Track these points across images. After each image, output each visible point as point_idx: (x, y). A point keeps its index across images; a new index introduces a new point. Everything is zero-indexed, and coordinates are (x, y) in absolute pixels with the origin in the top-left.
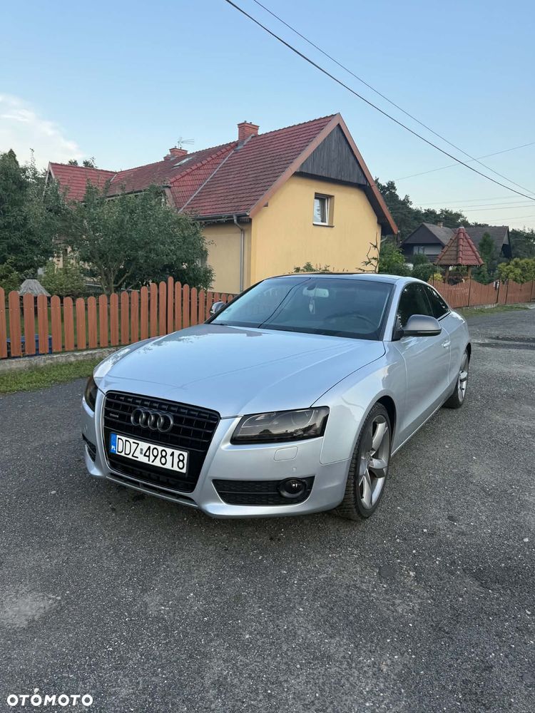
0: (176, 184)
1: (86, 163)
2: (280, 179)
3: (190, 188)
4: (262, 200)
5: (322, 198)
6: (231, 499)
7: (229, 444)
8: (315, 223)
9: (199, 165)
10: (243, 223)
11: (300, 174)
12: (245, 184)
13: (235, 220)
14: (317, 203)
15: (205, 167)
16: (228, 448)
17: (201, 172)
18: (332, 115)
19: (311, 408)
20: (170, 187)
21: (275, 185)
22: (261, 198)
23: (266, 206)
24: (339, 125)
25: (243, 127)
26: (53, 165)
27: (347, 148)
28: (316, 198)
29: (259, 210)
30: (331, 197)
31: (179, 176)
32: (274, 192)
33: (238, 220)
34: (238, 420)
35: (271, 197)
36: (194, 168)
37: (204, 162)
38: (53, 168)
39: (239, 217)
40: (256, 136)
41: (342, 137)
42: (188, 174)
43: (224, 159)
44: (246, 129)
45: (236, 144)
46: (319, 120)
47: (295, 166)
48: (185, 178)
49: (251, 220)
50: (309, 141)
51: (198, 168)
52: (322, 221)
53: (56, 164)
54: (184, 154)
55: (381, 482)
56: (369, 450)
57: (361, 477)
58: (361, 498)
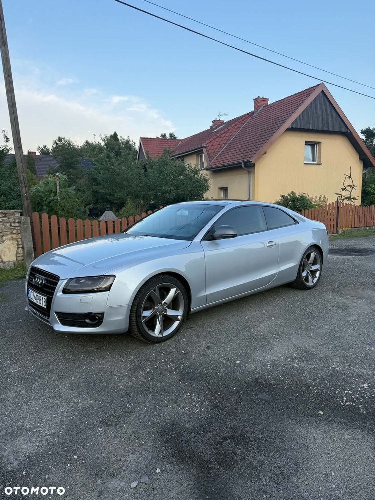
0: (210, 145)
2: (276, 135)
3: (219, 146)
4: (262, 150)
5: (313, 145)
6: (65, 323)
7: (62, 293)
8: (306, 163)
9: (226, 130)
10: (250, 167)
11: (292, 130)
12: (254, 140)
13: (243, 166)
14: (309, 148)
15: (231, 131)
16: (62, 295)
17: (228, 135)
18: (318, 85)
19: (103, 276)
20: (206, 147)
21: (272, 139)
22: (261, 149)
23: (266, 154)
24: (323, 91)
25: (256, 100)
26: (143, 139)
27: (331, 107)
28: (306, 145)
29: (260, 158)
30: (319, 143)
31: (213, 139)
32: (272, 144)
33: (245, 166)
34: (67, 281)
35: (268, 149)
36: (223, 132)
37: (229, 128)
38: (142, 141)
39: (246, 163)
40: (267, 106)
41: (326, 100)
42: (218, 137)
43: (244, 124)
44: (260, 102)
45: (253, 113)
46: (308, 89)
47: (288, 124)
48: (217, 140)
49: (255, 164)
50: (299, 105)
51: (226, 133)
52: (313, 161)
53: (145, 138)
55: (177, 324)
56: (161, 304)
57: (144, 317)
58: (149, 330)
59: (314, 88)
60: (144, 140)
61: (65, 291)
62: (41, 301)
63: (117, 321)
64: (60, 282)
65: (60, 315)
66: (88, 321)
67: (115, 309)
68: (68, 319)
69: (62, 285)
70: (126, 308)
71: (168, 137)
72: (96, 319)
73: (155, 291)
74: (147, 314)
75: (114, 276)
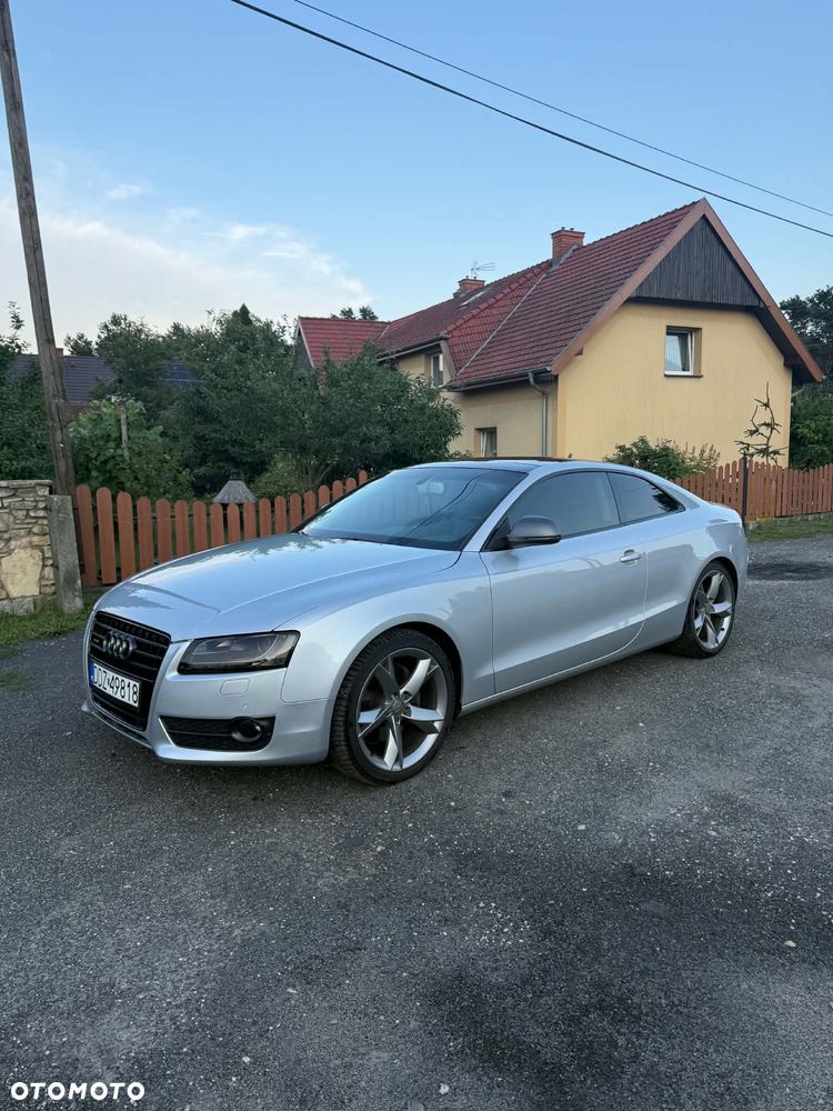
0: (456, 333)
1: (364, 311)
2: (603, 313)
3: (476, 337)
4: (573, 346)
5: (682, 334)
6: (182, 741)
7: (176, 673)
8: (668, 373)
9: (492, 301)
10: (544, 383)
11: (639, 300)
12: (553, 323)
13: (531, 380)
14: (674, 340)
15: (501, 303)
16: (175, 677)
17: (494, 311)
18: (694, 203)
19: (272, 632)
20: (446, 339)
21: (594, 321)
22: (570, 343)
23: (580, 353)
24: (704, 216)
25: (558, 236)
26: (304, 321)
27: (721, 250)
28: (668, 334)
29: (568, 362)
30: (698, 330)
31: (461, 321)
32: (594, 331)
33: (536, 380)
34: (188, 644)
35: (586, 342)
36: (482, 306)
37: (498, 297)
38: (303, 324)
39: (536, 374)
40: (581, 247)
41: (711, 235)
42: (474, 316)
43: (530, 288)
44: (565, 240)
45: (549, 264)
46: (673, 212)
47: (629, 288)
48: (471, 323)
49: (556, 377)
50: (653, 247)
51: (490, 307)
52: (684, 370)
53: (308, 319)
54: (479, 285)
55: (430, 739)
56: (397, 694)
57: (363, 726)
58: (372, 754)
59: (686, 210)
60: (306, 322)
61: (184, 669)
62: (126, 690)
63: (303, 735)
64: (171, 648)
65: (170, 721)
66: (237, 736)
67: (298, 709)
68: (189, 730)
69: (175, 653)
70: (323, 706)
71: (357, 315)
72: (255, 731)
73: (385, 664)
74: (369, 718)
75: (297, 633)
